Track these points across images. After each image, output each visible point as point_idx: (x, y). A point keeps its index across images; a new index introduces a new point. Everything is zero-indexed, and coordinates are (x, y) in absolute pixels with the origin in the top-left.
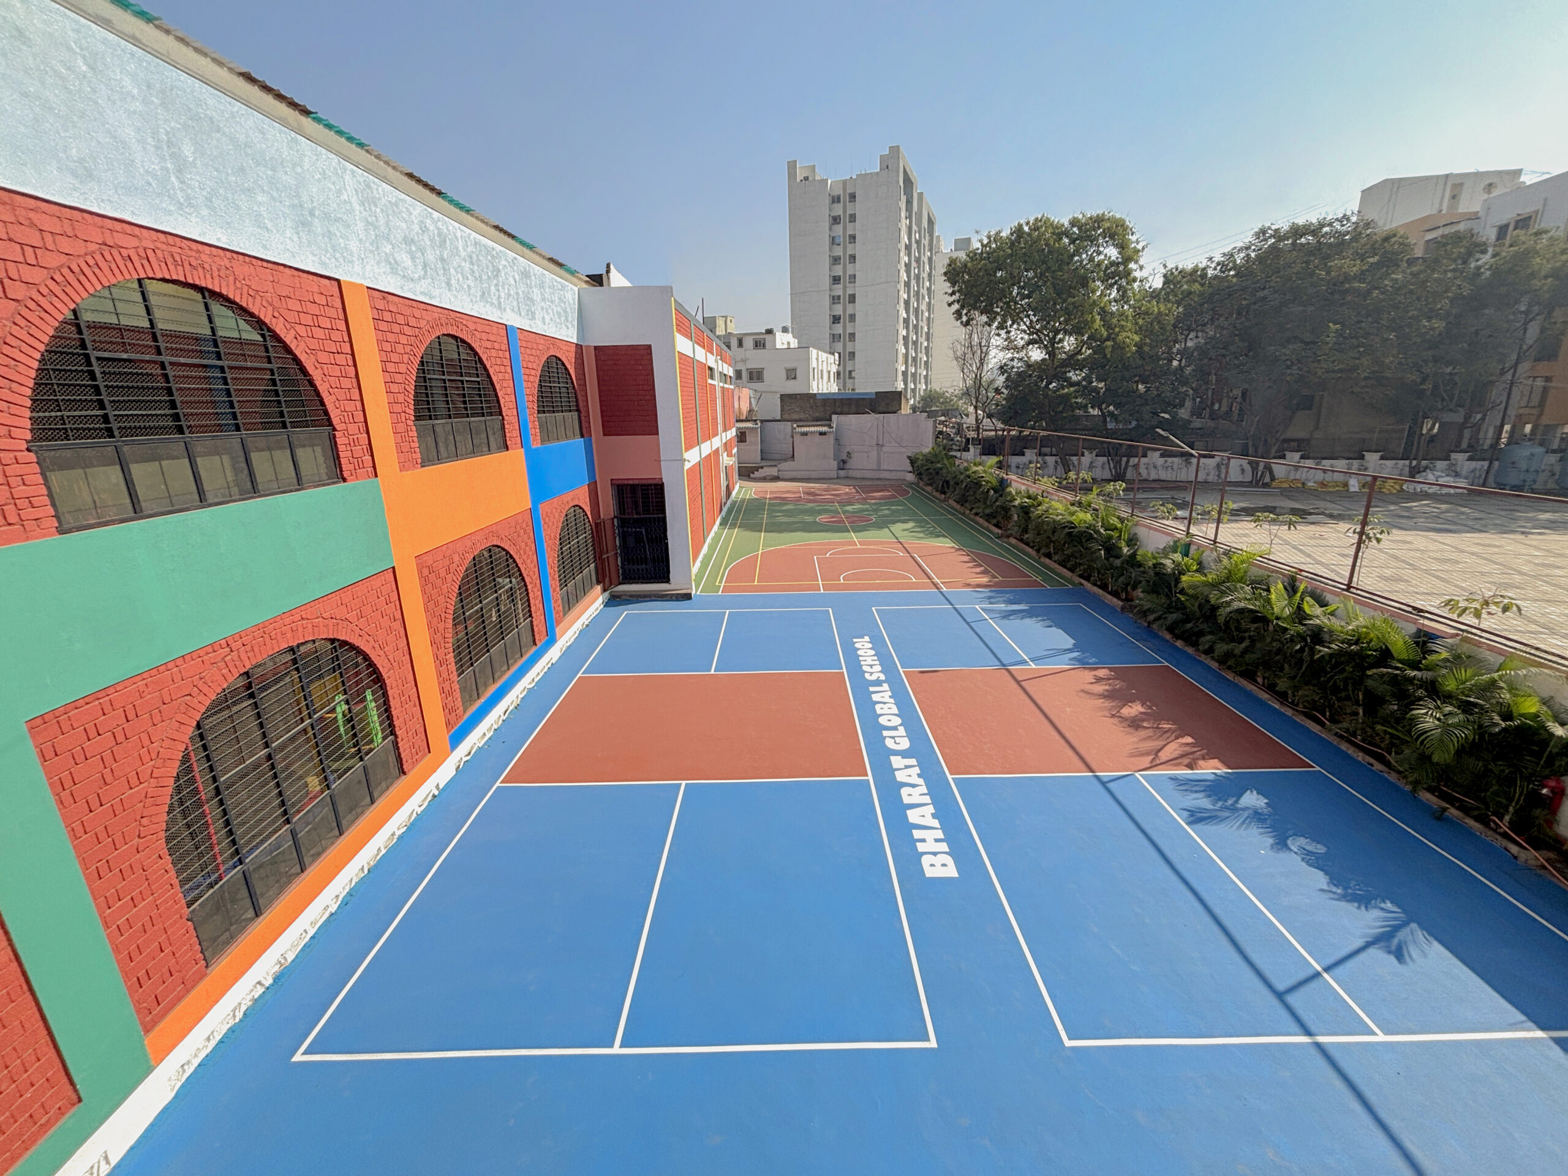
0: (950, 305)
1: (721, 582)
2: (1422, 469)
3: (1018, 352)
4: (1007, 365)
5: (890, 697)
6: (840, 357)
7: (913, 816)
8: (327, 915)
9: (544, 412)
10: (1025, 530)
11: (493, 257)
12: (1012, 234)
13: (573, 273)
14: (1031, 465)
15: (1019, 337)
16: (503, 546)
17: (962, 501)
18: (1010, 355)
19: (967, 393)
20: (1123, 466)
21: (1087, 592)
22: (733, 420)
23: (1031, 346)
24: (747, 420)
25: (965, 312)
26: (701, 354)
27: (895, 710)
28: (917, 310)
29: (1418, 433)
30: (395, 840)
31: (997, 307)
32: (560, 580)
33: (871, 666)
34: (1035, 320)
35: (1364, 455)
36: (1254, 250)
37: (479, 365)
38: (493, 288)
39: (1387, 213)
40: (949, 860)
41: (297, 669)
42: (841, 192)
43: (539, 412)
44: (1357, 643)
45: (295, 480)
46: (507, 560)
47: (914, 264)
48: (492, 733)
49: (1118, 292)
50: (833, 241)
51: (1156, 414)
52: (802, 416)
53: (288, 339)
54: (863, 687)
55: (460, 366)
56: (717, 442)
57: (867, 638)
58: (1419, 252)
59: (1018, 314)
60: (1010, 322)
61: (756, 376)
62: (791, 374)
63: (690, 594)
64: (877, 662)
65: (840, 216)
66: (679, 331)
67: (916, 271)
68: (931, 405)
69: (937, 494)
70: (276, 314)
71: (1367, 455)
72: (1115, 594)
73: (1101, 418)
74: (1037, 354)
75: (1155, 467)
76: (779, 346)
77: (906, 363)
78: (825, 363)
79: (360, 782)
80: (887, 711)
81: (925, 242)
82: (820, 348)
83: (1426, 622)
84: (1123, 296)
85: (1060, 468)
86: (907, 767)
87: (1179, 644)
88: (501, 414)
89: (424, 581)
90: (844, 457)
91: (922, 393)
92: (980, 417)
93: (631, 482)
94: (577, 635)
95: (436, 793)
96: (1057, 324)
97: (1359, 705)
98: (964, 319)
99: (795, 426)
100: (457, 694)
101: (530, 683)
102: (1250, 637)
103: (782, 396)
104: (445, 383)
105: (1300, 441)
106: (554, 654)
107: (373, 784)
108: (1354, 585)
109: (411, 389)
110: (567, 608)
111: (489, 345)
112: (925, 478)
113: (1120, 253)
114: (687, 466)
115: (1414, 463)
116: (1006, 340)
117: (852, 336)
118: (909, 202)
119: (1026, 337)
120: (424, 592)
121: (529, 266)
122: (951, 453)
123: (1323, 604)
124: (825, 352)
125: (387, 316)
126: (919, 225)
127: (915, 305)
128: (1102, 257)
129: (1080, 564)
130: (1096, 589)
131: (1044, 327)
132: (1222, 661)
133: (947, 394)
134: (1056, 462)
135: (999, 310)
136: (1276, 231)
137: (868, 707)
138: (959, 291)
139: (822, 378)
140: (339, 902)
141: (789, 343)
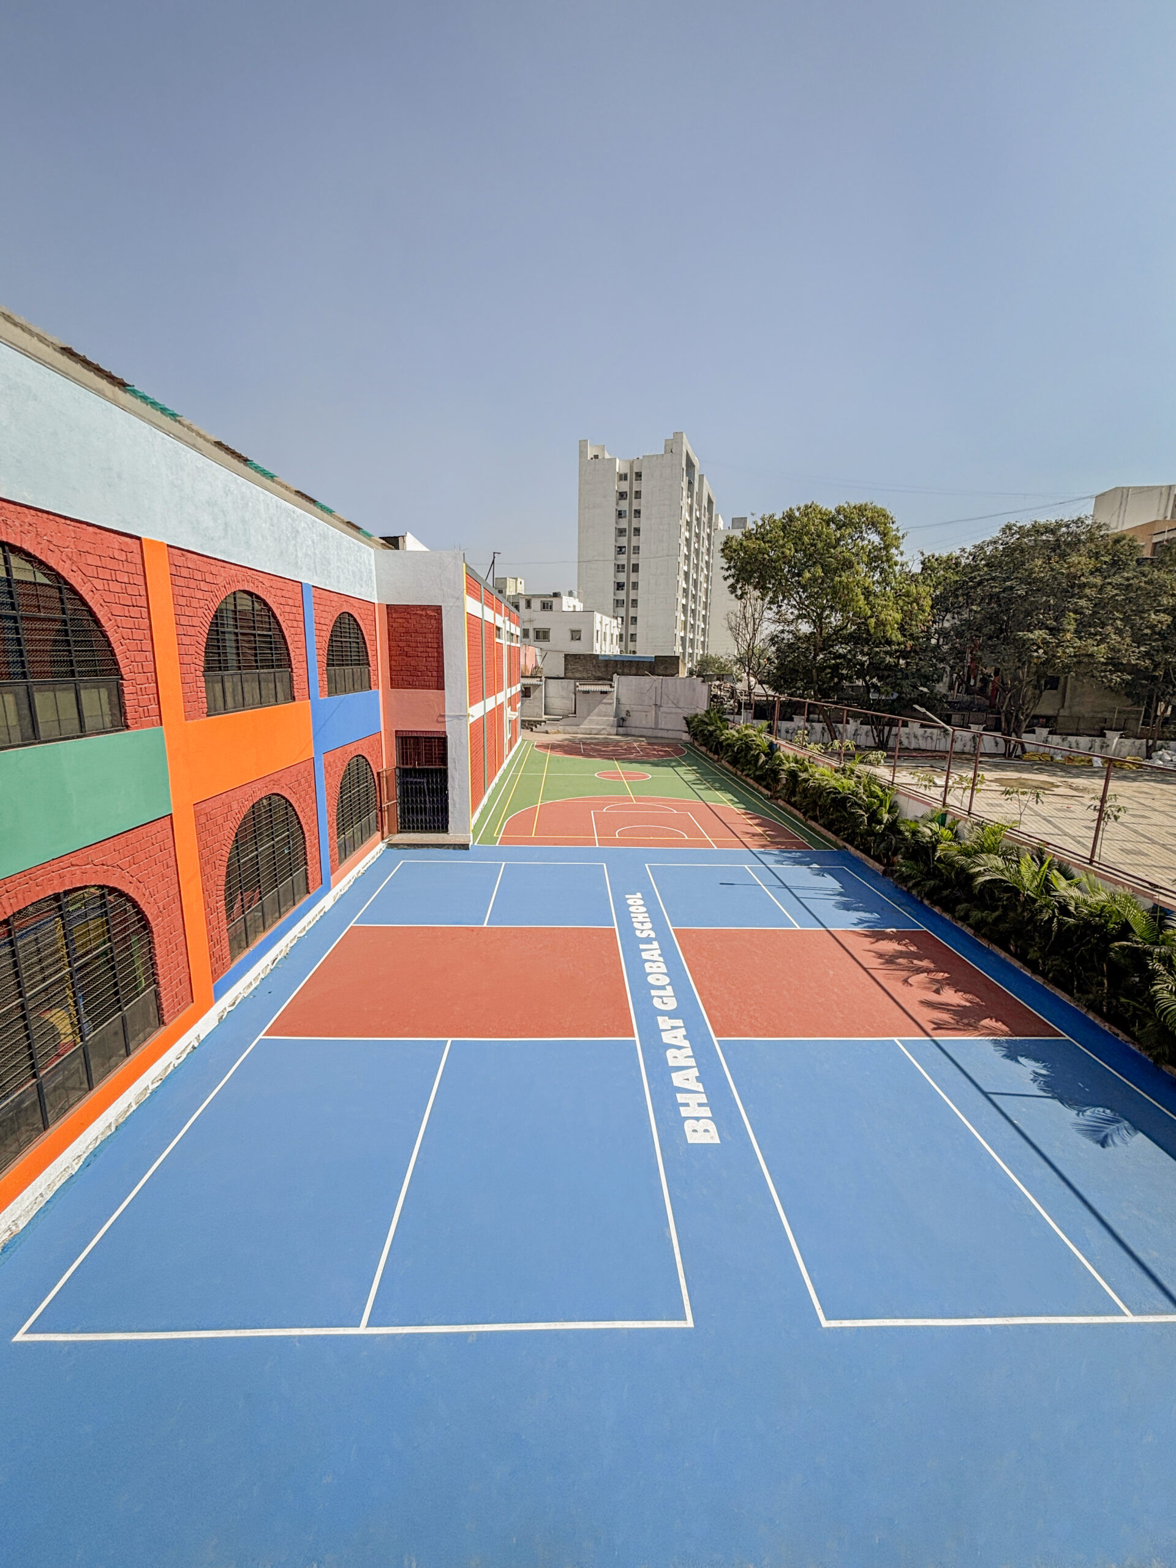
0: (725, 579)
1: (498, 833)
2: (1157, 749)
3: (788, 625)
4: (778, 637)
5: (660, 955)
6: (622, 621)
7: (677, 1079)
8: (67, 1176)
9: (333, 665)
10: (793, 793)
11: (293, 520)
12: (784, 518)
13: (368, 536)
14: (799, 732)
15: (790, 611)
16: (282, 793)
17: (734, 762)
18: (780, 628)
19: (740, 660)
20: (886, 735)
21: (850, 854)
22: (517, 676)
23: (800, 621)
24: (532, 677)
25: (740, 585)
26: (489, 615)
27: (664, 969)
28: (695, 581)
29: (1153, 715)
30: (148, 1095)
31: (770, 583)
32: (338, 829)
33: (642, 923)
34: (804, 597)
35: (1105, 734)
36: (1002, 544)
37: (272, 620)
38: (291, 548)
39: (1119, 517)
40: (712, 1127)
41: (61, 916)
42: (628, 471)
43: (328, 665)
44: (1100, 916)
45: (77, 727)
46: (286, 808)
47: (694, 539)
48: (258, 983)
49: (881, 575)
50: (620, 514)
51: (915, 687)
52: (585, 675)
53: (83, 591)
54: (633, 943)
55: (254, 621)
56: (502, 697)
57: (639, 895)
58: (1146, 553)
59: (788, 591)
60: (781, 598)
61: (542, 635)
62: (576, 635)
63: (468, 845)
64: (648, 920)
65: (626, 492)
66: (468, 593)
67: (696, 545)
68: (706, 670)
69: (711, 755)
70: (75, 568)
71: (1108, 733)
72: (877, 858)
73: (866, 689)
74: (805, 628)
75: (916, 737)
76: (565, 608)
77: (685, 628)
78: (608, 627)
79: (116, 1033)
80: (656, 971)
81: (705, 519)
82: (604, 613)
83: (1162, 898)
84: (884, 580)
85: (827, 735)
86: (673, 1028)
87: (937, 910)
88: (290, 666)
89: (201, 829)
90: (624, 715)
91: (699, 659)
92: (753, 683)
93: (415, 735)
94: (351, 883)
95: (196, 1045)
96: (825, 602)
97: (1103, 976)
98: (739, 592)
99: (578, 684)
100: (226, 943)
101: (301, 932)
102: (1003, 906)
103: (566, 656)
104: (237, 636)
105: (1048, 718)
106: (327, 902)
107: (130, 1036)
108: (1096, 859)
109: (203, 640)
110: (343, 856)
111: (283, 601)
112: (700, 740)
113: (881, 539)
114: (471, 720)
115: (1151, 742)
116: (777, 614)
117: (635, 602)
118: (690, 483)
119: (796, 612)
120: (199, 840)
121: (328, 528)
122: (724, 717)
123: (1068, 876)
124: (609, 616)
125: (185, 572)
126: (700, 505)
127: (695, 577)
128: (866, 542)
129: (845, 829)
130: (858, 854)
131: (812, 603)
132: (977, 927)
133: (721, 660)
134: (823, 728)
135: (771, 586)
136: (1020, 528)
137: (637, 965)
138: (734, 567)
139: (605, 640)
140: (81, 1163)
141: (574, 606)
